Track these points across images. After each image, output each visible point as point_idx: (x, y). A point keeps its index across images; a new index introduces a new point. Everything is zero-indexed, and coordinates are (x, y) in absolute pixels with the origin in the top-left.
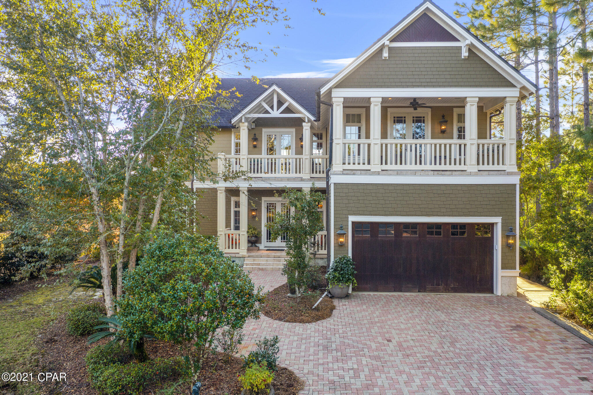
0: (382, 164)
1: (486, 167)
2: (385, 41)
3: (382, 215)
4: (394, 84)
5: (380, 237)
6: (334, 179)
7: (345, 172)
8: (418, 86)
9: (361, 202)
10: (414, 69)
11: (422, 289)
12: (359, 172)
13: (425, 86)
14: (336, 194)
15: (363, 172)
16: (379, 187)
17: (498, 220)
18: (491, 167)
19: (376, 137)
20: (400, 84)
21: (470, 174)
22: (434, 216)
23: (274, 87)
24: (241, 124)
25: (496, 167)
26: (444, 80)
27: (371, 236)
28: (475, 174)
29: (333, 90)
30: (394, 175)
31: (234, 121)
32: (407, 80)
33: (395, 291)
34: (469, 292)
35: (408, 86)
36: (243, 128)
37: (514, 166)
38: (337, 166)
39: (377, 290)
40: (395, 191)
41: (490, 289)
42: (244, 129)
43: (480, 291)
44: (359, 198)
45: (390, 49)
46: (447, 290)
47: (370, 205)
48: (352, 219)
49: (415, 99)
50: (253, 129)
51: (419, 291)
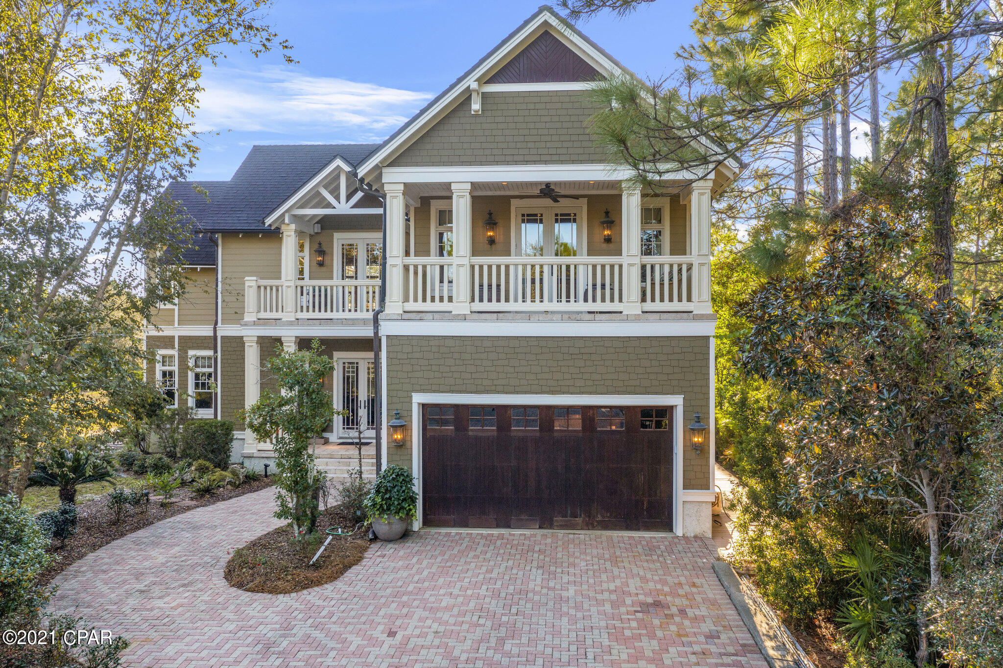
0: (473, 300)
1: (658, 306)
2: (471, 82)
3: (471, 393)
4: (491, 158)
5: (472, 430)
6: (387, 329)
7: (406, 316)
8: (535, 162)
9: (434, 368)
10: (526, 132)
11: (546, 523)
12: (430, 316)
13: (546, 162)
14: (391, 355)
15: (437, 316)
16: (466, 343)
17: (676, 401)
18: (666, 306)
19: (462, 253)
20: (503, 158)
21: (628, 319)
22: (563, 393)
23: (338, 162)
24: (283, 228)
25: (676, 306)
26: (580, 151)
27: (457, 429)
28: (636, 319)
29: (385, 170)
30: (491, 321)
31: (269, 221)
32: (516, 152)
33: (498, 526)
34: (628, 528)
35: (516, 163)
36: (289, 233)
37: (705, 304)
38: (394, 305)
39: (466, 525)
40: (493, 349)
41: (668, 525)
42: (289, 236)
43: (648, 527)
44: (432, 362)
45: (485, 96)
46: (590, 525)
47: (450, 375)
48: (418, 398)
49: (548, 185)
50: (317, 233)
51: (540, 528)
